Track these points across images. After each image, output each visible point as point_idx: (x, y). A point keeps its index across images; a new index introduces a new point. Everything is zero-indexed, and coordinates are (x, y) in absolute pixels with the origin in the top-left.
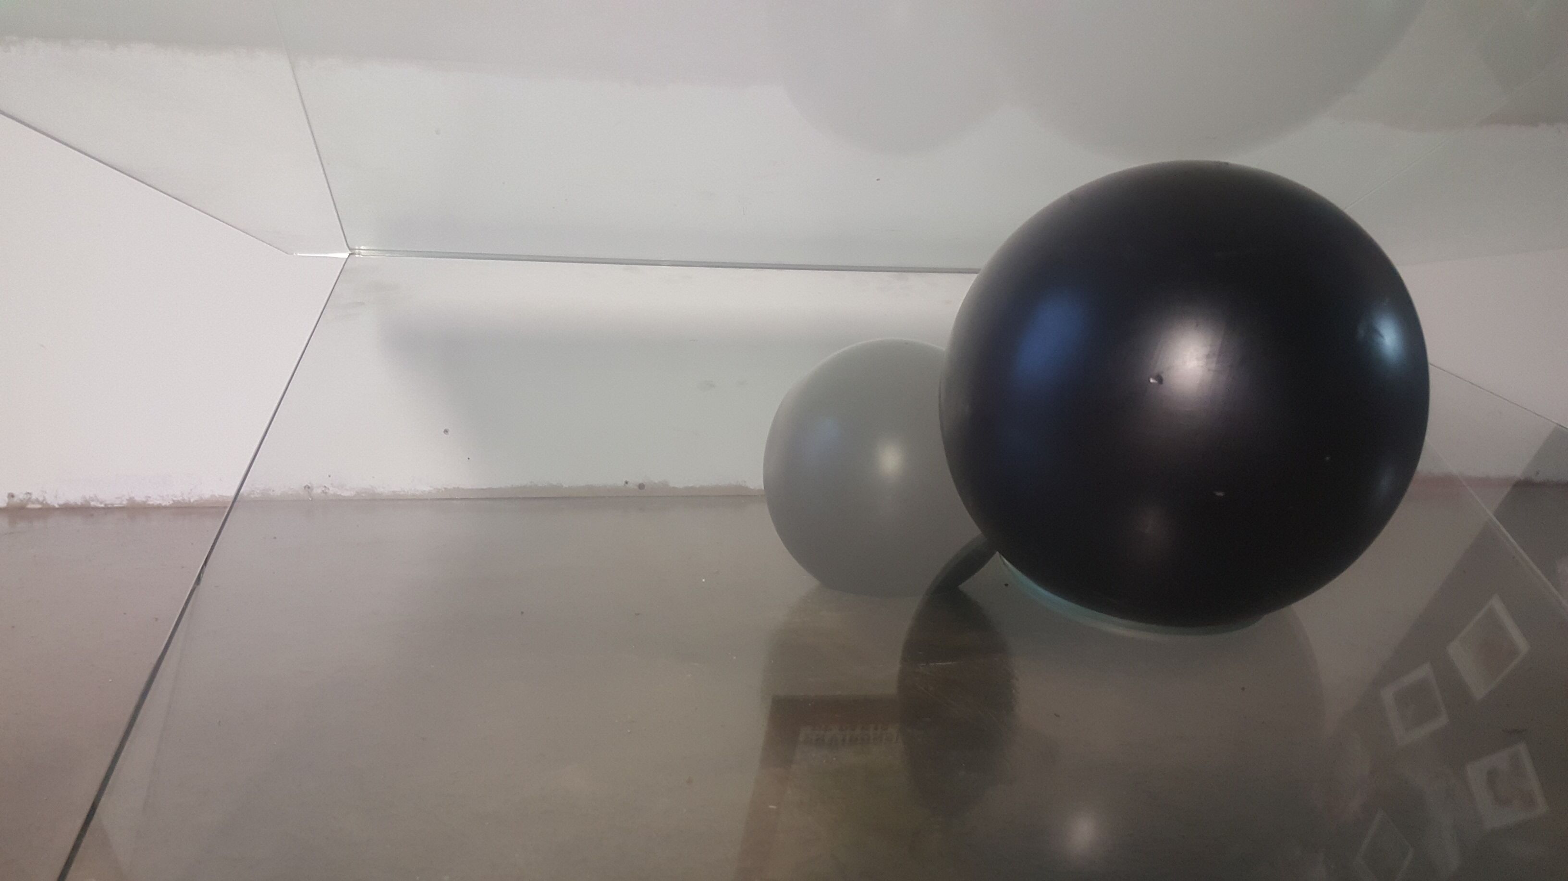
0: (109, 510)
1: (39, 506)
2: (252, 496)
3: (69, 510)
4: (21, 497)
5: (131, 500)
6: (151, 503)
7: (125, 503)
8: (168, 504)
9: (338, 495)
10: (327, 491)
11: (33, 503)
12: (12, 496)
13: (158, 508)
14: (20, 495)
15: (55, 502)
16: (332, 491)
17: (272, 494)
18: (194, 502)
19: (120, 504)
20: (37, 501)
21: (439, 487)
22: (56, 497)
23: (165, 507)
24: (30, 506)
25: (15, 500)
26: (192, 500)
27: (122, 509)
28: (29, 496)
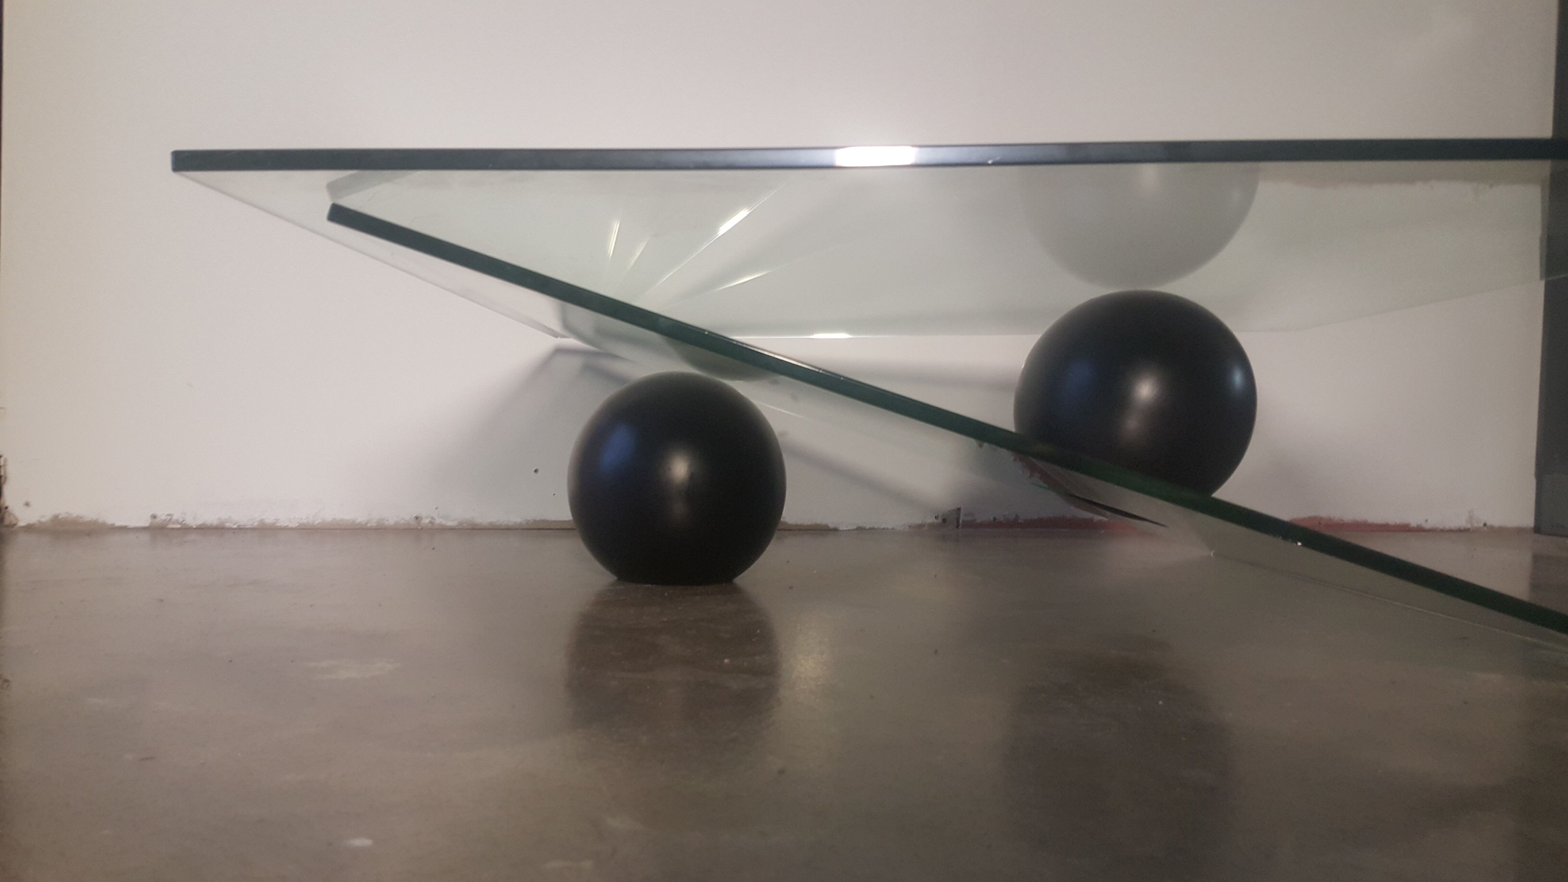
0: (241, 530)
1: (179, 526)
2: (369, 525)
3: (204, 529)
4: (163, 517)
5: (262, 522)
6: (280, 524)
7: (256, 524)
8: (294, 526)
9: (444, 525)
10: (433, 521)
11: (174, 523)
12: (154, 517)
13: (286, 529)
14: (162, 516)
15: (192, 522)
16: (438, 521)
17: (386, 523)
18: (317, 524)
19: (252, 525)
20: (177, 522)
21: (529, 519)
22: (194, 518)
23: (292, 529)
24: (171, 526)
25: (157, 520)
26: (316, 523)
27: (253, 529)
28: (169, 518)
